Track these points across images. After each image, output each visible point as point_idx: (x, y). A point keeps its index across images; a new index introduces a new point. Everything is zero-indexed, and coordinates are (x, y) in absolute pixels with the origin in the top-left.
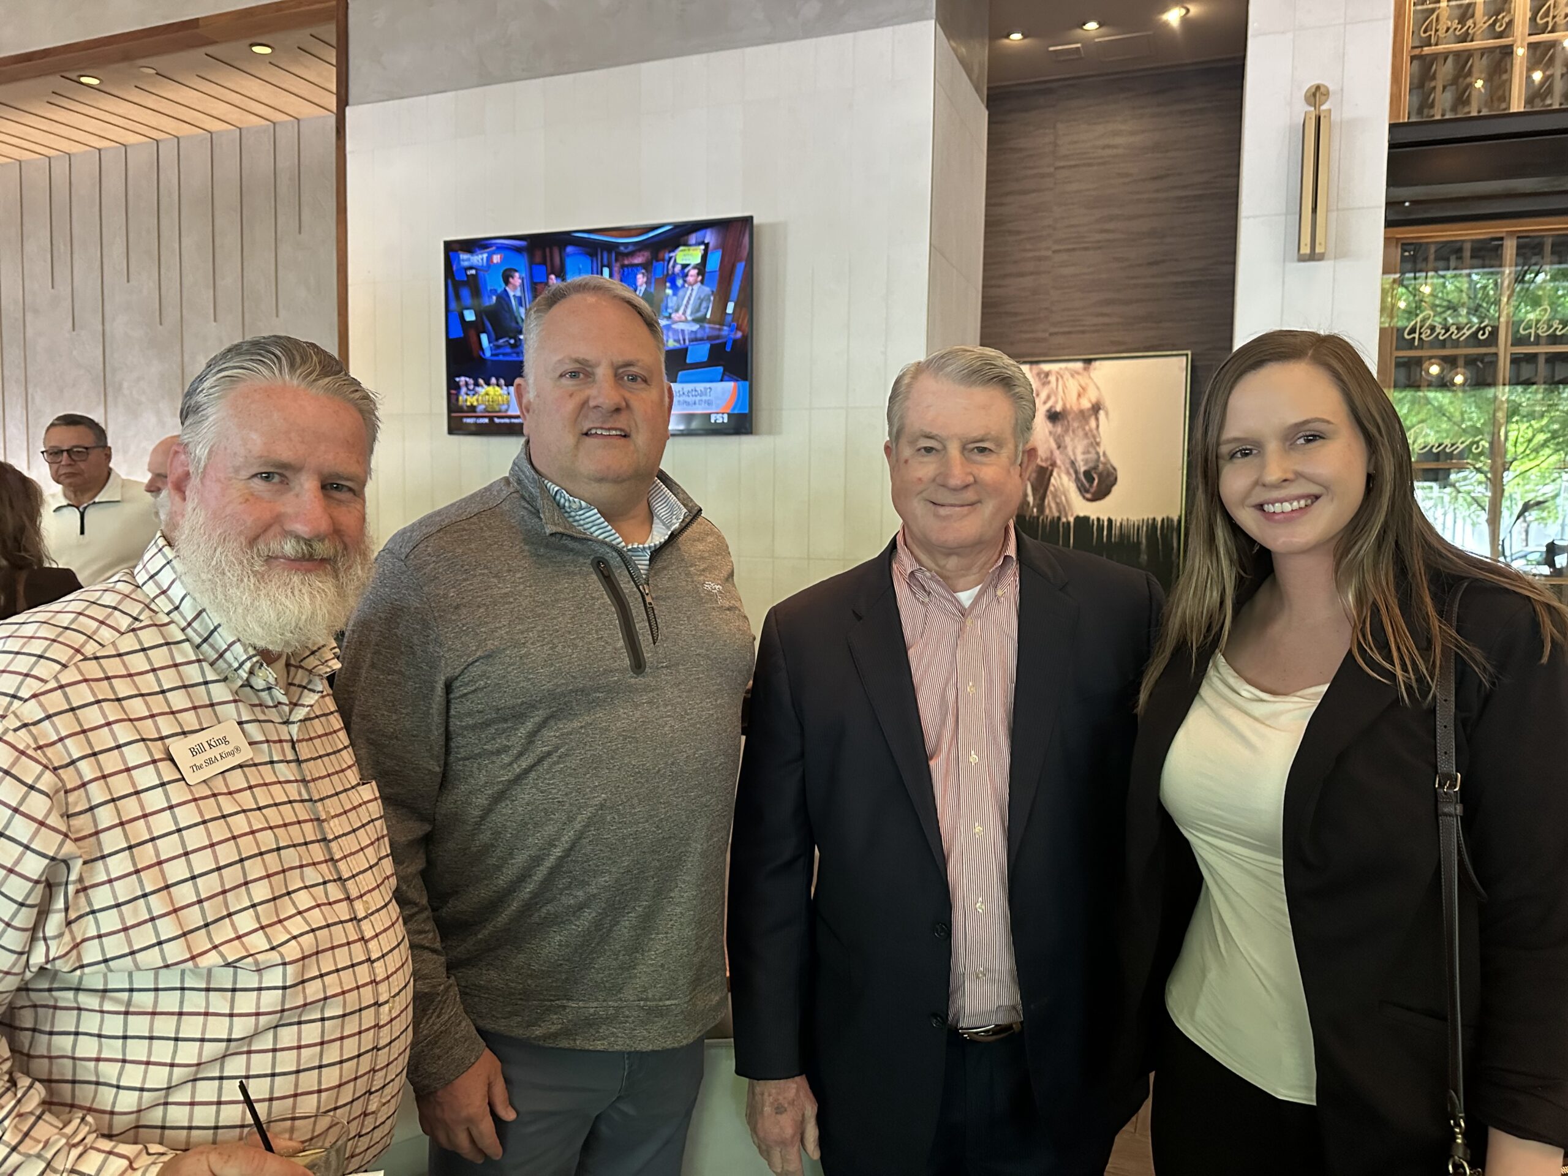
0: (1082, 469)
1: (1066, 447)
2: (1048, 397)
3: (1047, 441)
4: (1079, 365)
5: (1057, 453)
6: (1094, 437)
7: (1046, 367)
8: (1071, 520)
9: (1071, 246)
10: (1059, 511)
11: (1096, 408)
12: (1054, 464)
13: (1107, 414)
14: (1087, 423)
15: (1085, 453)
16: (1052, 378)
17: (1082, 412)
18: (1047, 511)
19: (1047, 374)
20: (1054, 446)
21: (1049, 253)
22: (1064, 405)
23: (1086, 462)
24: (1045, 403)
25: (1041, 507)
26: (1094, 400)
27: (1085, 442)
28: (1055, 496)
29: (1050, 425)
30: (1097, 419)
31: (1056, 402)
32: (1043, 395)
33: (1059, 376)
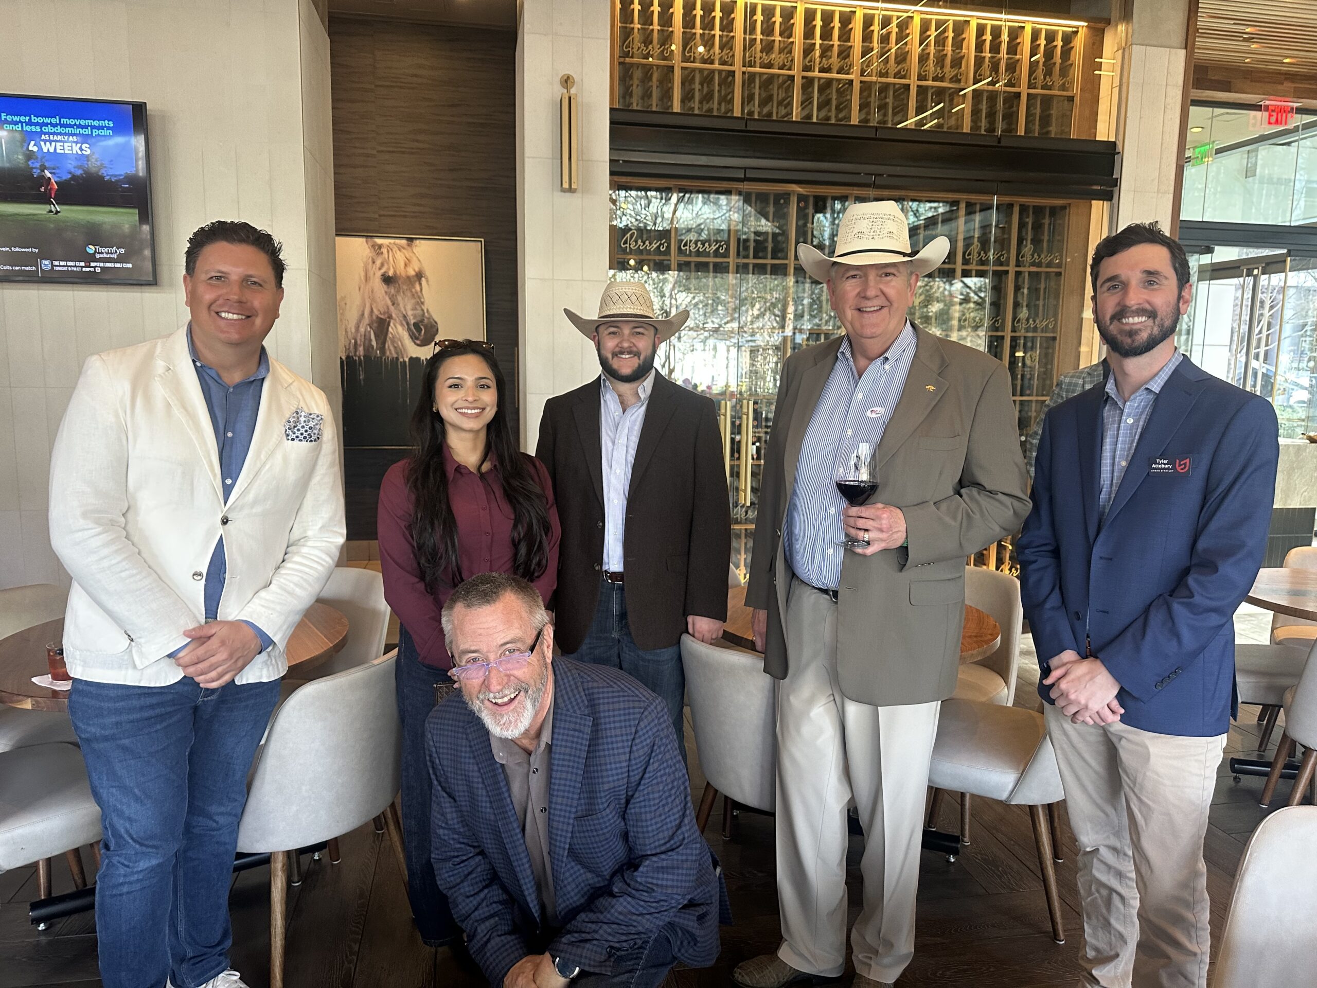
0: (412, 322)
1: (398, 305)
2: (382, 265)
3: (384, 299)
4: (404, 242)
5: (392, 308)
6: (420, 298)
7: (379, 241)
8: (407, 360)
9: (391, 149)
10: (397, 353)
11: (419, 276)
12: (390, 317)
13: (427, 281)
14: (413, 286)
15: (414, 309)
16: (384, 250)
17: (408, 277)
18: (388, 353)
19: (380, 247)
20: (389, 303)
21: (375, 152)
22: (395, 271)
23: (415, 316)
24: (380, 269)
25: (383, 349)
26: (417, 269)
27: (413, 301)
28: (393, 342)
29: (385, 286)
30: (420, 284)
31: (389, 269)
32: (378, 262)
33: (389, 249)
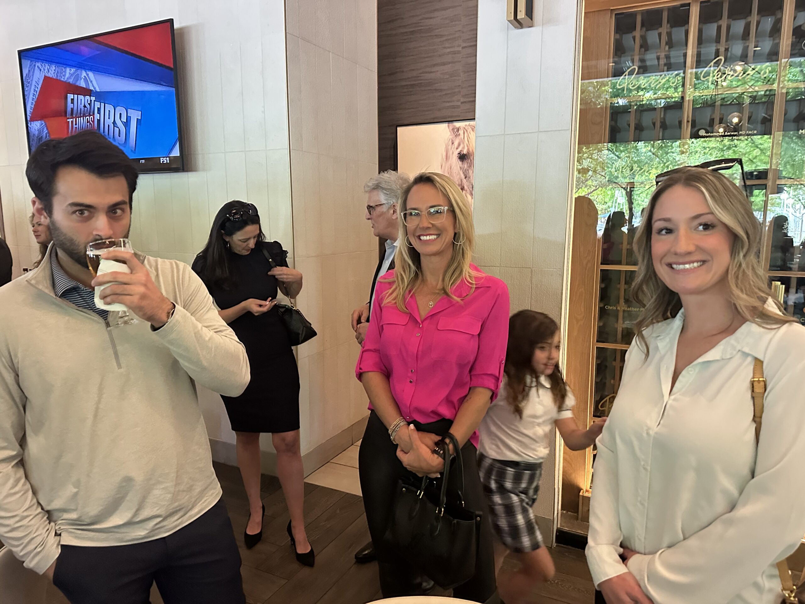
1: (470, 177)
2: (459, 145)
3: (459, 174)
5: (464, 181)
7: (457, 124)
16: (461, 132)
19: (458, 130)
20: (463, 176)
22: (468, 149)
24: (457, 149)
29: (460, 163)
31: (464, 148)
32: (456, 144)
33: (465, 130)
